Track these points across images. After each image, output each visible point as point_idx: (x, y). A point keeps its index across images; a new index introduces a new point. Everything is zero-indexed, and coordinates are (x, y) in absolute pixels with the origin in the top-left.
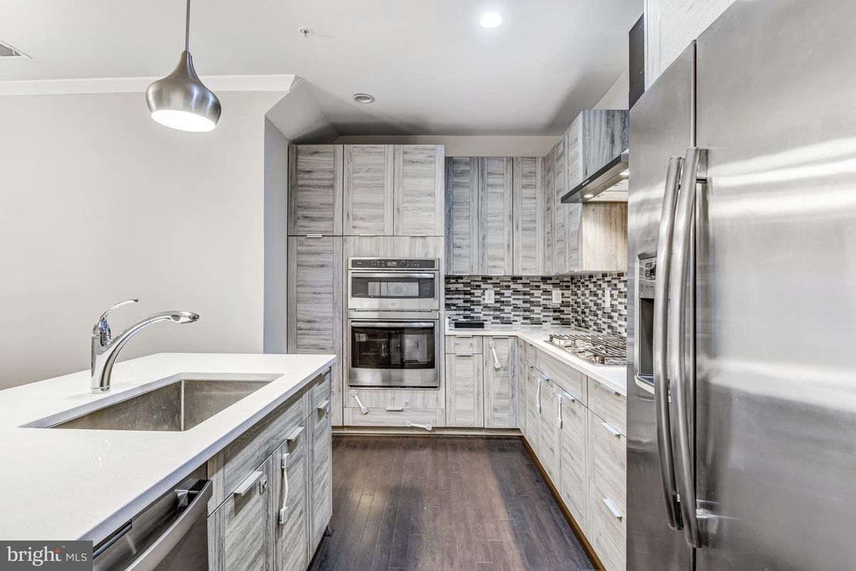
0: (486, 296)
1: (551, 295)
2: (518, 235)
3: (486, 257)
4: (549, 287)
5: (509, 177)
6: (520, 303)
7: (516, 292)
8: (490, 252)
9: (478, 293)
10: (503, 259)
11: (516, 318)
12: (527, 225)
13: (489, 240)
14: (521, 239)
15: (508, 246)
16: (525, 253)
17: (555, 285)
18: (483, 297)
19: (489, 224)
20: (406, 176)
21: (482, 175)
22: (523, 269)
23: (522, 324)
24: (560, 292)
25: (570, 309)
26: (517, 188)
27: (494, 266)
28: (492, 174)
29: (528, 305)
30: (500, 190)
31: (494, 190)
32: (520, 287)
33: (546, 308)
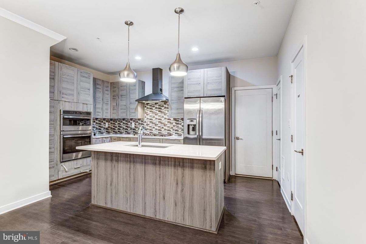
1: (105, 124)
2: (104, 105)
3: (96, 112)
4: (105, 122)
5: (102, 86)
8: (97, 110)
10: (100, 113)
11: (97, 132)
12: (107, 103)
13: (97, 106)
14: (105, 107)
15: (102, 109)
16: (106, 111)
17: (107, 121)
19: (97, 101)
20: (81, 81)
21: (95, 84)
22: (106, 116)
23: (98, 134)
24: (108, 123)
25: (110, 128)
26: (104, 90)
27: (98, 115)
28: (98, 84)
29: (100, 128)
30: (100, 90)
31: (98, 90)
32: (98, 122)
33: (104, 128)
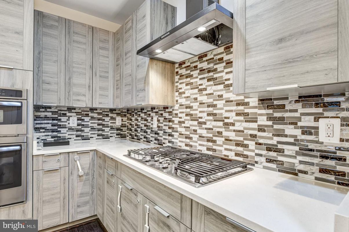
0: (71, 122)
1: (115, 120)
2: (96, 80)
3: (71, 93)
5: (90, 39)
6: (95, 126)
7: (92, 118)
8: (75, 90)
9: (64, 119)
10: (85, 95)
11: (92, 136)
12: (103, 74)
13: (76, 80)
14: (98, 83)
15: (89, 87)
16: (101, 92)
17: (118, 114)
18: (68, 122)
19: (75, 70)
21: (69, 33)
22: (100, 103)
23: (97, 139)
24: (121, 118)
25: (126, 128)
26: (96, 48)
27: (78, 100)
28: (77, 33)
29: (101, 127)
30: (84, 46)
31: (79, 46)
33: (112, 128)
